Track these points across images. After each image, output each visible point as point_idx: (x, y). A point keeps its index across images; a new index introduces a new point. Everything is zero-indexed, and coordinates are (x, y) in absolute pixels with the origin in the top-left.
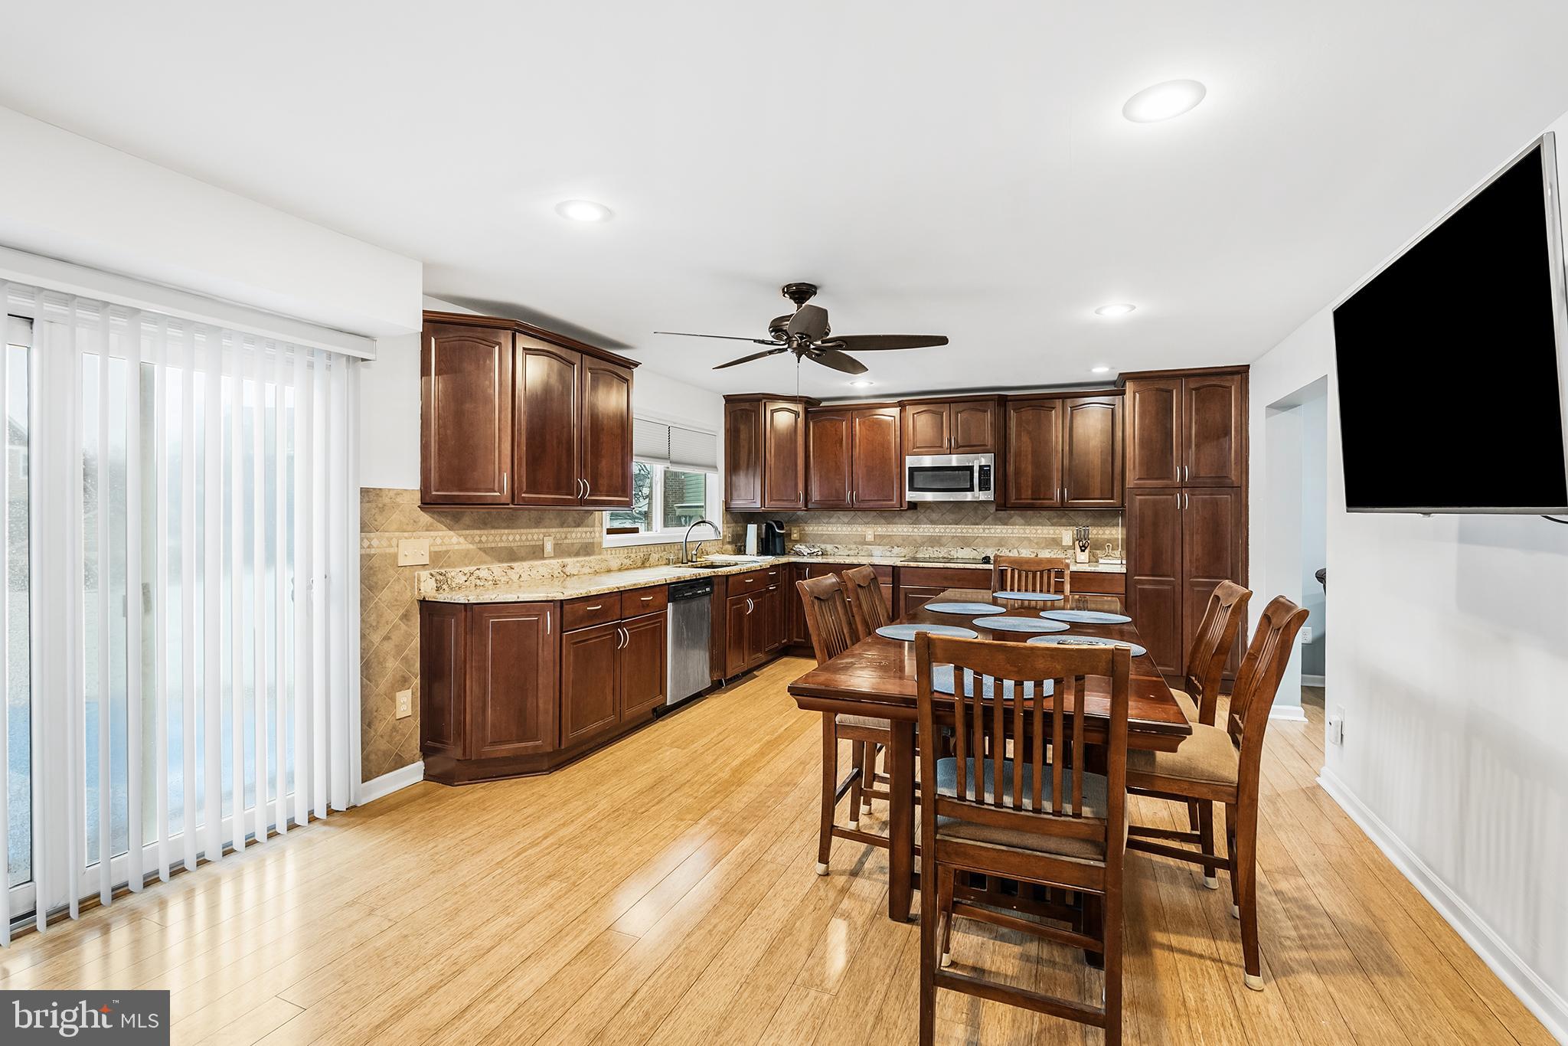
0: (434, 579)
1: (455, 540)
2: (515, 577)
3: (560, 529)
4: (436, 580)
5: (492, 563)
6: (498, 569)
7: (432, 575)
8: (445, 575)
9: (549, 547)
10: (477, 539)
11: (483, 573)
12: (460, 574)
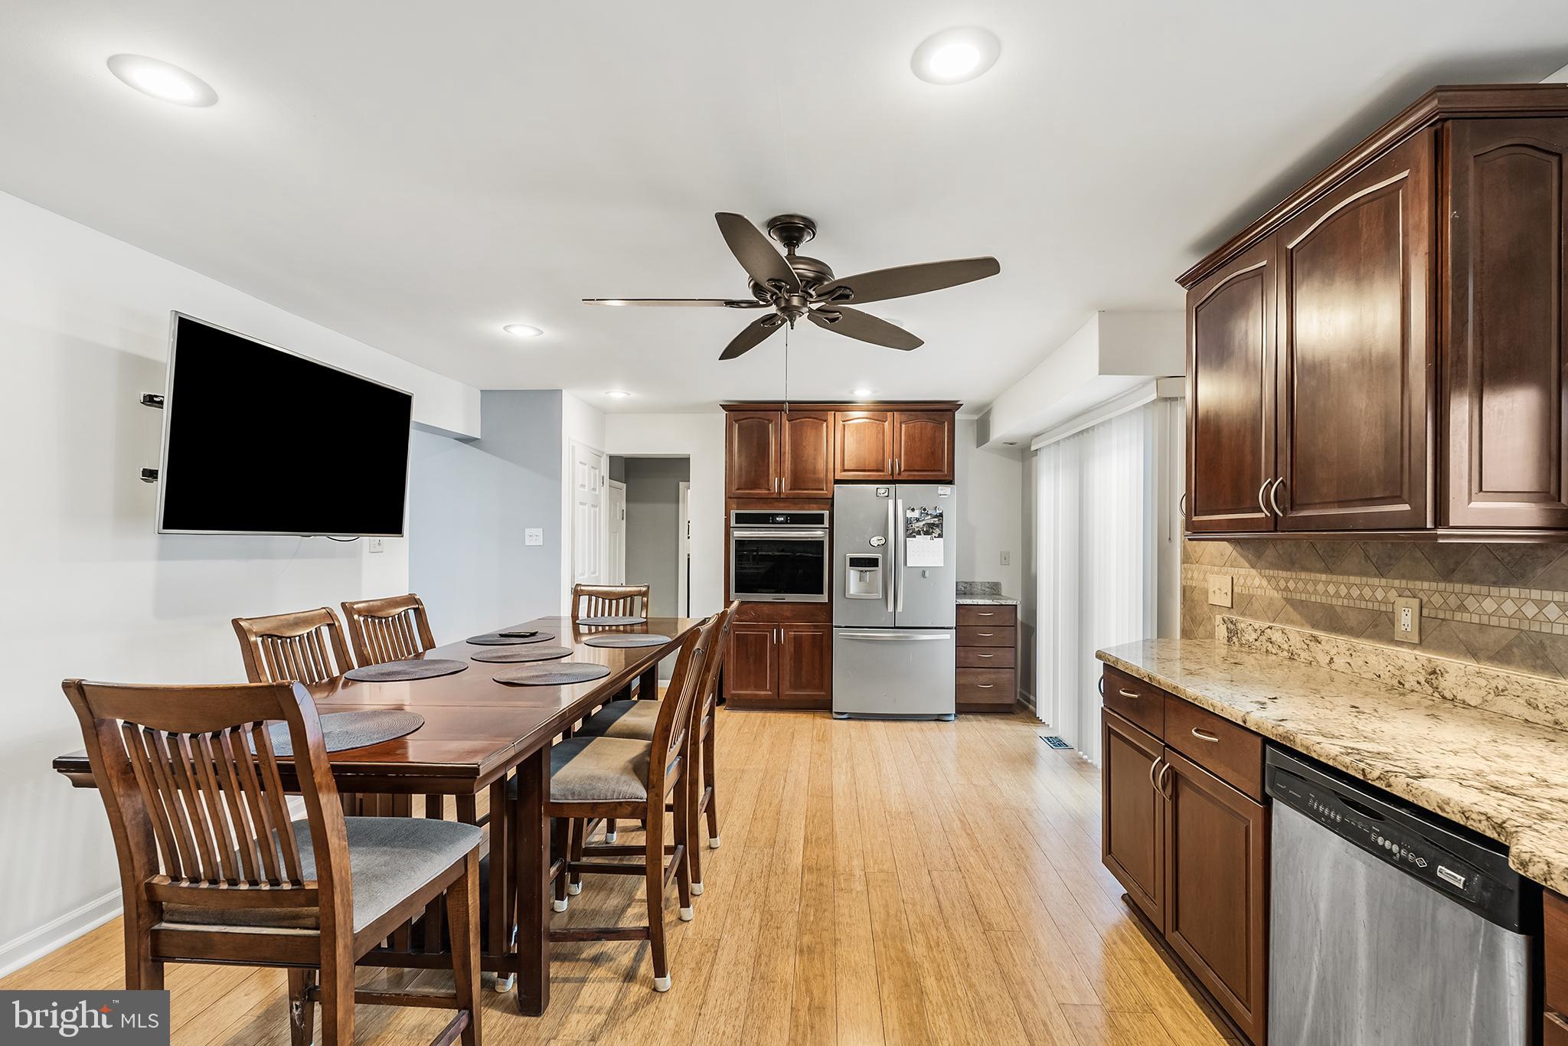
0: (1225, 625)
1: (1257, 582)
2: (1324, 660)
3: (1442, 586)
4: (1228, 628)
5: (1292, 622)
6: (1296, 634)
7: (1223, 620)
8: (1235, 625)
9: (1406, 620)
10: (1282, 584)
11: (1277, 637)
12: (1250, 628)
